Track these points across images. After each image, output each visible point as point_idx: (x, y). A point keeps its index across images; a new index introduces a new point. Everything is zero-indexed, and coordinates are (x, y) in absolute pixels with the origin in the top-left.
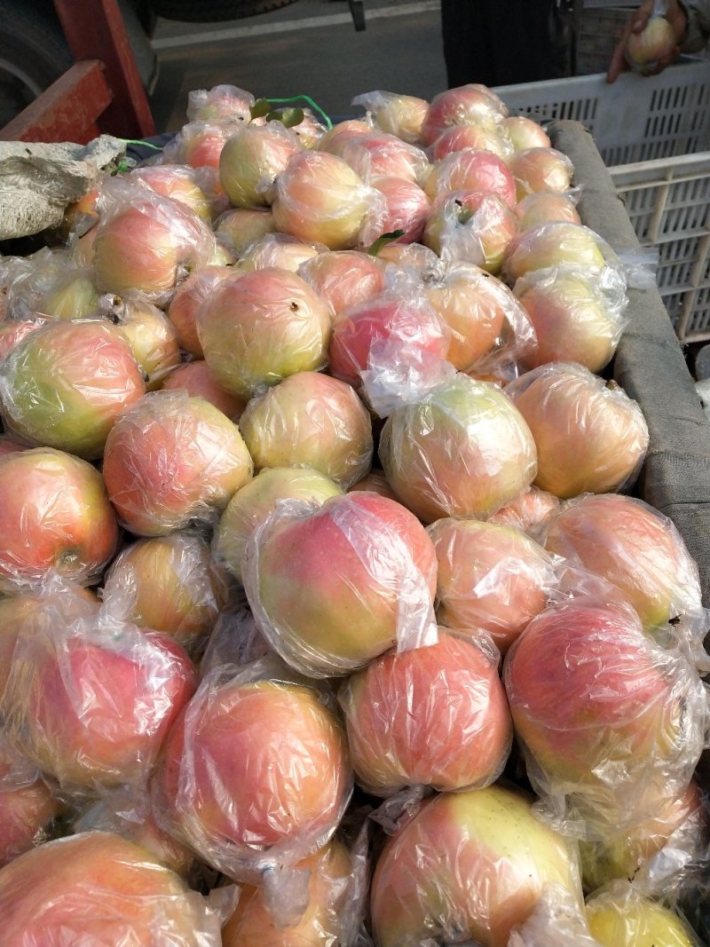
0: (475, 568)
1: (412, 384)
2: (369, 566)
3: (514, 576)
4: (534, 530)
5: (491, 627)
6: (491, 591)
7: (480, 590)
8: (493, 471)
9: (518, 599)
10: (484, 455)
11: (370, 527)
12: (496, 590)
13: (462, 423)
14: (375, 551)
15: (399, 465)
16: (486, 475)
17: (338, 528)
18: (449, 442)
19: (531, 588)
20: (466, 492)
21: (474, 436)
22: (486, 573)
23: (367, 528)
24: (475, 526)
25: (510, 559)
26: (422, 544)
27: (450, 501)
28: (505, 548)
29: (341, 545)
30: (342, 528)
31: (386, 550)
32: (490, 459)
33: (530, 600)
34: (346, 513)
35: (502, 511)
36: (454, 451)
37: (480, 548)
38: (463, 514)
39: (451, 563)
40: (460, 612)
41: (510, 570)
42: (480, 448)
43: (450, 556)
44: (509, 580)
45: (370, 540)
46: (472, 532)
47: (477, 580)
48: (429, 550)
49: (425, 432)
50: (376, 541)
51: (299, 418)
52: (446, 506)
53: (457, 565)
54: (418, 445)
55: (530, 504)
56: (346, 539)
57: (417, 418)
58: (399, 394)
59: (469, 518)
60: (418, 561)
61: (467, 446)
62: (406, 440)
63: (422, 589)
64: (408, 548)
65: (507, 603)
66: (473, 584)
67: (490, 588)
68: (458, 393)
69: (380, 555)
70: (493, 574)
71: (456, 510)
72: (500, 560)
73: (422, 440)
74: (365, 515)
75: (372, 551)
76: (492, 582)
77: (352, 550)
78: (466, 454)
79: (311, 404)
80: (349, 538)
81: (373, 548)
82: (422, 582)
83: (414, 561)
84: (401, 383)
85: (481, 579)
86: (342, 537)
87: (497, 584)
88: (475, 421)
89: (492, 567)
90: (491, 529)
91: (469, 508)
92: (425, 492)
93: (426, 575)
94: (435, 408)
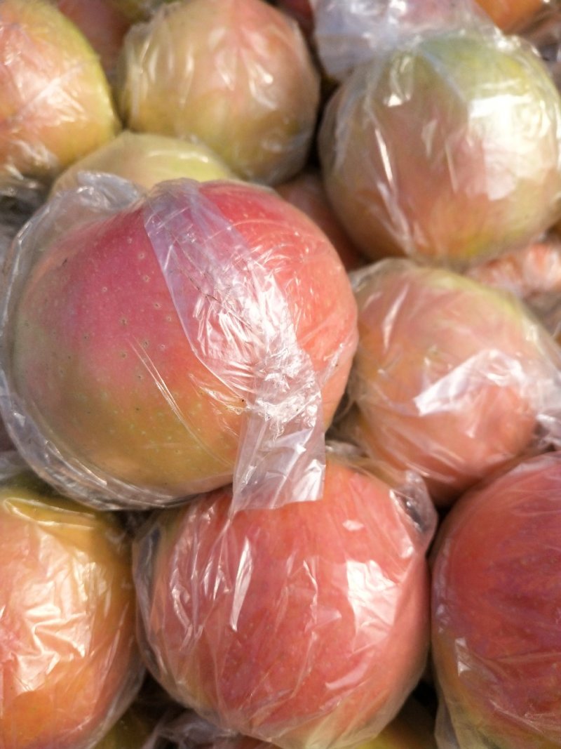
0: (427, 362)
1: (392, 21)
2: (194, 334)
3: (493, 389)
4: (540, 302)
5: (430, 463)
6: (446, 407)
7: (427, 402)
8: (497, 190)
9: (492, 425)
10: (489, 159)
11: (216, 251)
12: (457, 407)
13: (462, 94)
14: (213, 304)
15: (341, 158)
16: (483, 197)
17: (148, 240)
18: (432, 125)
19: (520, 410)
20: (442, 220)
21: (480, 120)
22: (444, 372)
23: (208, 252)
24: (445, 282)
25: (494, 354)
26: (328, 303)
27: (412, 231)
28: (489, 332)
29: (147, 279)
30: (157, 243)
31: (240, 308)
32: (497, 167)
33: (511, 429)
34: (174, 214)
35: (493, 263)
36: (438, 143)
37: (445, 324)
38: (429, 258)
39: (386, 341)
40: (384, 429)
41: (492, 376)
42: (487, 146)
43: (387, 329)
44: (484, 392)
45: (209, 279)
46: (437, 292)
47: (426, 381)
48: (342, 315)
49: (394, 101)
50: (220, 285)
51: (196, 57)
52: (404, 236)
53: (397, 346)
54: (376, 122)
55: (539, 260)
56: (159, 267)
57: (386, 76)
58: (367, 35)
59: (438, 264)
60: (309, 336)
61: (463, 139)
62: (359, 114)
63: (307, 394)
64: (291, 308)
65: (471, 434)
66: (418, 389)
67: (446, 401)
68: (466, 42)
69: (221, 315)
70: (458, 376)
71: (419, 248)
72: (474, 352)
73: (387, 115)
74: (211, 223)
75: (206, 306)
76: (452, 391)
77: (166, 296)
78: (458, 151)
79: (218, 34)
80: (165, 267)
81: (210, 297)
82: (310, 380)
83: (300, 337)
84: (375, 18)
85: (434, 381)
86: (152, 264)
87: (459, 396)
88: (486, 94)
89: (458, 362)
90: (471, 290)
91: (441, 250)
92: (374, 209)
93: (321, 366)
94: (420, 62)
